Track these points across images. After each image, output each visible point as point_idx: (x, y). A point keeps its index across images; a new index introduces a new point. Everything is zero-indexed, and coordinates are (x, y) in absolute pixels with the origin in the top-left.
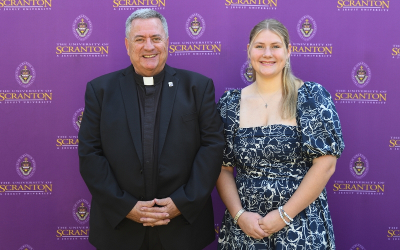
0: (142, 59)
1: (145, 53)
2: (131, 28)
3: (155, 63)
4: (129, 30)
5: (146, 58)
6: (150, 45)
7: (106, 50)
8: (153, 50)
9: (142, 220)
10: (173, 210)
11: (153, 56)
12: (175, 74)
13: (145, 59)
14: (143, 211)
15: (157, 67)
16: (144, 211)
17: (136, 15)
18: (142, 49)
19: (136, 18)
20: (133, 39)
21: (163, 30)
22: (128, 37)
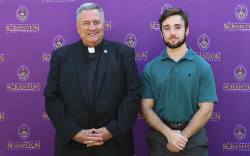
0: (88, 36)
1: (90, 32)
2: (80, 16)
3: (96, 38)
4: (79, 17)
5: (90, 35)
6: (93, 27)
7: (38, 28)
8: (95, 30)
11: (95, 34)
12: (109, 45)
13: (90, 36)
15: (98, 40)
16: (87, 136)
17: (83, 7)
18: (87, 29)
19: (83, 9)
20: (82, 23)
21: (101, 17)
22: (78, 22)
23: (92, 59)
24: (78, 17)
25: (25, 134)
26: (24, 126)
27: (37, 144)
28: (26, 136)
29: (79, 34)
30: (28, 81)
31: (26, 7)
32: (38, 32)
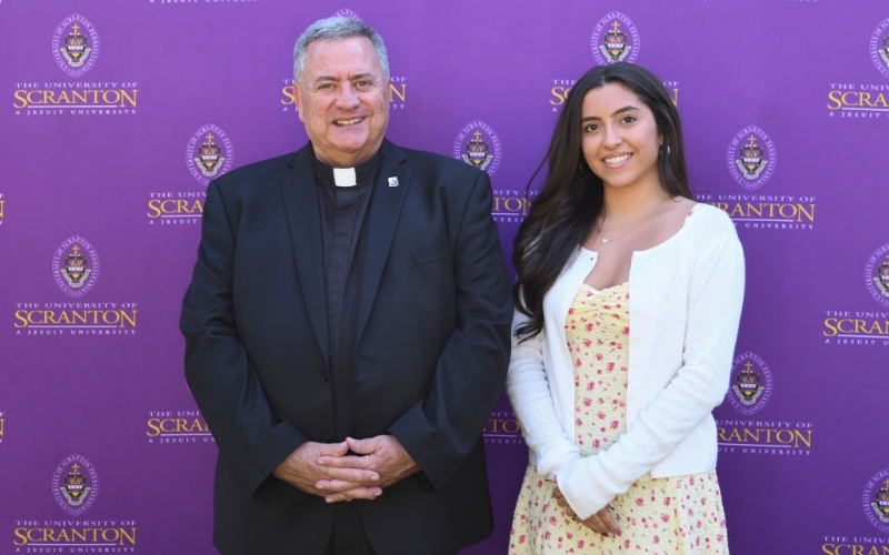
0: (333, 128)
1: (339, 115)
2: (305, 60)
3: (359, 136)
4: (302, 66)
5: (341, 125)
6: (348, 97)
8: (356, 107)
9: (321, 485)
10: (391, 462)
11: (356, 120)
12: (404, 161)
13: (339, 129)
14: (322, 465)
15: (367, 143)
16: (326, 465)
17: (317, 31)
18: (331, 105)
19: (316, 38)
20: (311, 85)
21: (376, 64)
22: (300, 80)
23: (347, 207)
24: (301, 64)
25: (80, 494)
26: (76, 461)
27: (122, 530)
28: (85, 500)
29: (303, 124)
30: (92, 296)
31: (91, 21)
32: (133, 112)
